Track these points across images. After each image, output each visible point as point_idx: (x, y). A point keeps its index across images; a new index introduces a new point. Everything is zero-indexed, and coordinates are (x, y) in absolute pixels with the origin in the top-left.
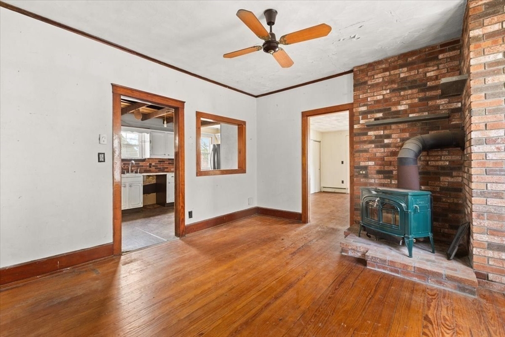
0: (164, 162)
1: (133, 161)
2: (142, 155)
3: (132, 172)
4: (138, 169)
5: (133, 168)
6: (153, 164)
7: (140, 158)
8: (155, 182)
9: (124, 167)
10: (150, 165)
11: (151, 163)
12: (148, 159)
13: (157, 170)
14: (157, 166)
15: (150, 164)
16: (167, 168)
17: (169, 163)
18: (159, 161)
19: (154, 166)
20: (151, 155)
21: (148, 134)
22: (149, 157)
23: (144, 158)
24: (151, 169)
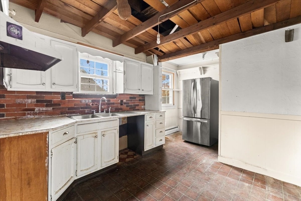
0: (135, 98)
1: (104, 98)
2: (113, 90)
3: (102, 111)
4: (108, 107)
5: (103, 107)
6: (124, 101)
7: (111, 93)
8: (126, 123)
9: (92, 105)
10: (122, 103)
11: (122, 99)
12: (120, 94)
13: (128, 108)
14: (128, 103)
15: (122, 101)
16: (138, 105)
17: (140, 100)
18: (130, 98)
19: (125, 103)
20: (125, 89)
21: (121, 62)
22: (122, 92)
23: (115, 93)
24: (122, 107)
